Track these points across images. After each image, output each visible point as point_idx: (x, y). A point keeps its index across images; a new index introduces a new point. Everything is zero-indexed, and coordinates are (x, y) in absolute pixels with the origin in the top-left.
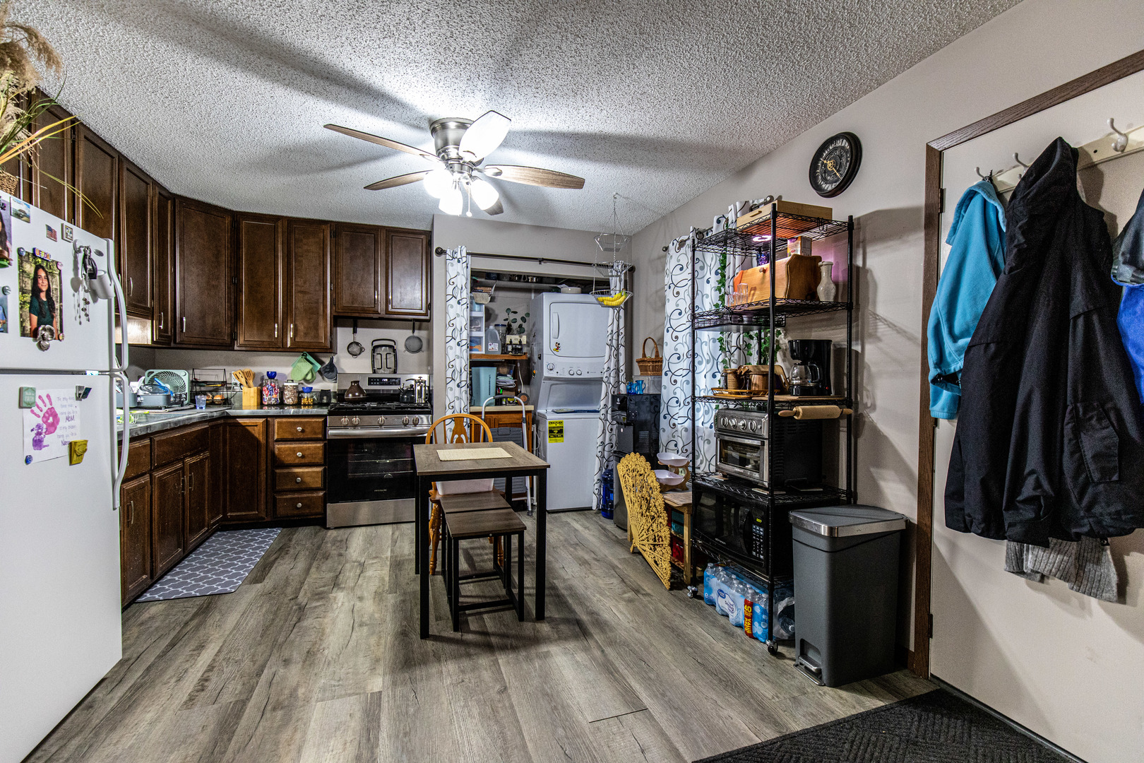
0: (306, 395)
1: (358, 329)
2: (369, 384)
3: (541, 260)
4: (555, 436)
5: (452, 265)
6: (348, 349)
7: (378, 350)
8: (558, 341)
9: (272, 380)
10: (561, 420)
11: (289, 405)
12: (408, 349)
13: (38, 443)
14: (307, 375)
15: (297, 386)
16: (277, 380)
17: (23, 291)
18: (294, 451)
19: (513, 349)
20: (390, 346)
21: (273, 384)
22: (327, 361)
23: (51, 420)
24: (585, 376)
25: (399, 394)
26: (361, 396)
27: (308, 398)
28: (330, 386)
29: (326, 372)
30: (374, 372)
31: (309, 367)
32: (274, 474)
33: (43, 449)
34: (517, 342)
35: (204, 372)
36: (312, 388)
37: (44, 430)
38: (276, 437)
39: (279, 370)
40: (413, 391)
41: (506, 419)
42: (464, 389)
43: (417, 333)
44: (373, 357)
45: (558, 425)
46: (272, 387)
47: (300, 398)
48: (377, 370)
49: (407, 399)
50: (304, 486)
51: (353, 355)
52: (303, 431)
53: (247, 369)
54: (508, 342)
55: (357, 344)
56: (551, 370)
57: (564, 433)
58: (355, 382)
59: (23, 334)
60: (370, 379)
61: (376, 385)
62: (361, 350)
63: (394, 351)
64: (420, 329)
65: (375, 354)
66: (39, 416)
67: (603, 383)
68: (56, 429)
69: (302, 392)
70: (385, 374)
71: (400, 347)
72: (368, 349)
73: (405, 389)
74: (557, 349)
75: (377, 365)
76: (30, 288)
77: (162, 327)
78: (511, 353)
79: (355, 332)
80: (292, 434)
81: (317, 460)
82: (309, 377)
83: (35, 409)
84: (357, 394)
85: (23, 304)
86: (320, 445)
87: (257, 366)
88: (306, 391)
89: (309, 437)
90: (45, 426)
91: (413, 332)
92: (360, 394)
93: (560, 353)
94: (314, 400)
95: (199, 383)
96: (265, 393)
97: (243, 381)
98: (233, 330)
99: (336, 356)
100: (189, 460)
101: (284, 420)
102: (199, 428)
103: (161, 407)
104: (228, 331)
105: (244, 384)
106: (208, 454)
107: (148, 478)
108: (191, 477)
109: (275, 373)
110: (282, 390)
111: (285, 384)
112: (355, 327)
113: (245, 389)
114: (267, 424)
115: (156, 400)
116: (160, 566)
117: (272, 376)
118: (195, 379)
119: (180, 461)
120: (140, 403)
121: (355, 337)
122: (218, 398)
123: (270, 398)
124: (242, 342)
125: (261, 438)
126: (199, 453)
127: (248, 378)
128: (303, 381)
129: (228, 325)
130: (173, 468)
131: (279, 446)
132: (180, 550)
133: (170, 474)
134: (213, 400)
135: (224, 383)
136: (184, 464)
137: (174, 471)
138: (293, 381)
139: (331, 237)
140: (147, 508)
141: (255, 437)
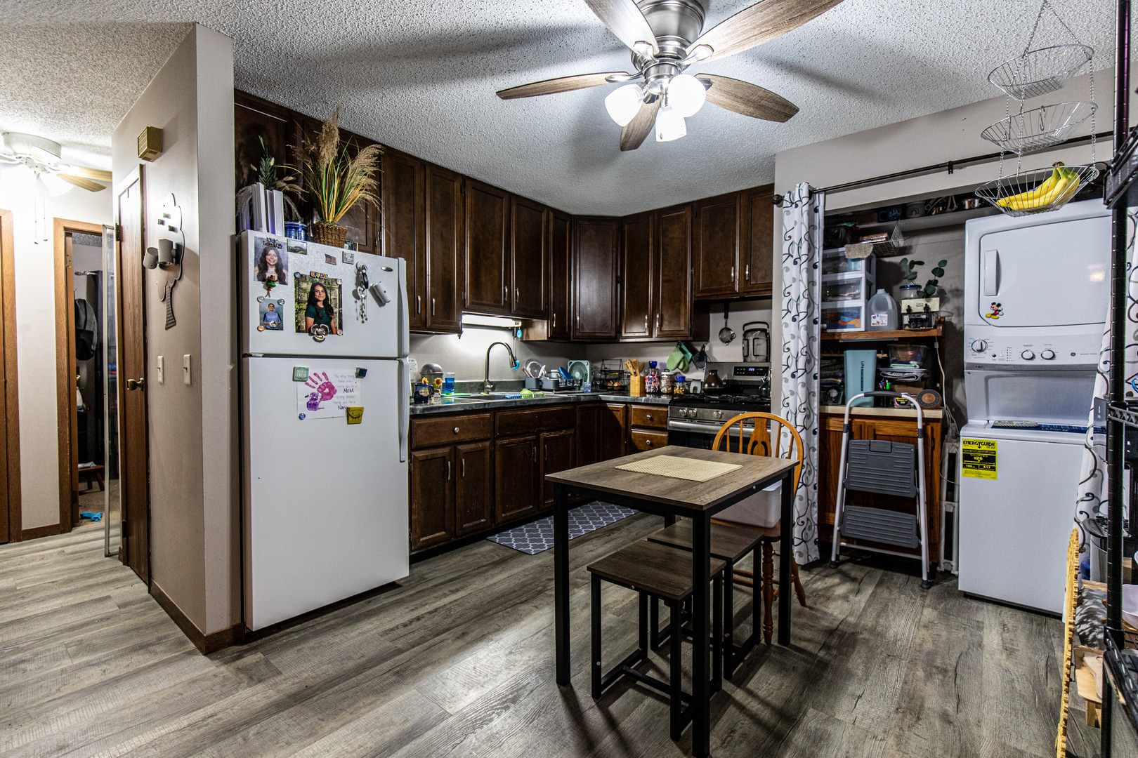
0: (678, 385)
1: (729, 313)
2: (735, 374)
3: (951, 166)
4: (977, 467)
5: (788, 213)
6: (719, 335)
7: (750, 335)
8: (997, 300)
9: (653, 369)
10: (991, 440)
11: (664, 394)
13: (312, 405)
14: (679, 364)
15: (671, 375)
16: (657, 369)
17: (298, 301)
18: (645, 437)
19: (911, 321)
20: (763, 330)
21: (653, 373)
22: (699, 349)
23: (327, 390)
24: (1063, 360)
26: (718, 387)
27: (680, 388)
29: (698, 361)
30: (744, 360)
31: (681, 355)
33: (318, 411)
34: (921, 309)
35: (613, 363)
36: (684, 378)
37: (319, 397)
38: (633, 423)
39: (660, 360)
41: (886, 428)
42: (800, 380)
44: (745, 343)
45: (984, 448)
46: (653, 376)
48: (747, 358)
51: (726, 342)
52: (651, 419)
53: (634, 360)
54: (904, 310)
55: (729, 329)
56: (981, 351)
57: (998, 464)
58: (712, 371)
59: (299, 330)
60: (736, 368)
61: (742, 375)
62: (732, 336)
63: (768, 335)
65: (747, 340)
66: (314, 388)
67: (1098, 375)
68: (332, 397)
69: (676, 381)
70: (754, 363)
72: (739, 334)
74: (995, 314)
76: (307, 299)
77: (554, 325)
78: (907, 328)
79: (726, 317)
80: (644, 421)
82: (682, 367)
83: (309, 381)
84: (713, 385)
85: (298, 312)
86: (665, 435)
87: (646, 356)
88: (678, 380)
89: (656, 426)
90: (320, 395)
92: (718, 384)
93: (1001, 320)
94: (685, 389)
95: (605, 371)
96: (647, 381)
97: (631, 370)
98: (618, 324)
99: (708, 344)
100: (545, 435)
101: (638, 407)
102: (558, 408)
103: (551, 391)
104: (614, 326)
105: (633, 373)
106: (573, 431)
107: (487, 444)
108: (544, 448)
109: (656, 362)
110: (660, 378)
111: (663, 373)
112: (726, 311)
113: (632, 377)
114: (627, 410)
115: (548, 384)
116: (503, 515)
117: (653, 365)
118: (606, 368)
119: (533, 433)
120: (541, 386)
121: (726, 323)
122: (616, 385)
123: (650, 386)
124: (624, 335)
125: (621, 422)
126: (560, 429)
127: (633, 368)
128: (677, 370)
129: (614, 320)
130: (522, 439)
131: (635, 431)
132: (531, 507)
133: (517, 443)
134: (613, 386)
135: (621, 372)
136: (538, 437)
137: (523, 442)
138: (669, 371)
139: (692, 218)
140: (487, 468)
141: (618, 422)
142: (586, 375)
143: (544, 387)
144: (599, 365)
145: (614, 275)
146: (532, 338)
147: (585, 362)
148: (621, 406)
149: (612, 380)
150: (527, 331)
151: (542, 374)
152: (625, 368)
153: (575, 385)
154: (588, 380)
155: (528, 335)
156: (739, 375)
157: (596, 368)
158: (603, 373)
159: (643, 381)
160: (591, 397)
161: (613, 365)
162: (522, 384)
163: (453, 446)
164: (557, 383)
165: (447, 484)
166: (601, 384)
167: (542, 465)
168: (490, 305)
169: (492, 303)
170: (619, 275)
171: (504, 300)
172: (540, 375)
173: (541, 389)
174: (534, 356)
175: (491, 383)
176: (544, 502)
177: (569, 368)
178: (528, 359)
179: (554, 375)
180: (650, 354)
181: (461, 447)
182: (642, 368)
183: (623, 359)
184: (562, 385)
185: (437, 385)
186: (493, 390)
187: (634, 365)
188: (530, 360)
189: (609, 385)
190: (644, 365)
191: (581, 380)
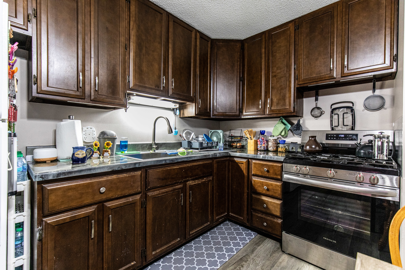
0: (281, 145)
1: (319, 97)
2: (327, 139)
6: (311, 113)
7: (336, 112)
9: (263, 136)
11: (271, 151)
12: (366, 108)
14: (282, 132)
15: (276, 139)
16: (266, 135)
18: (262, 184)
20: (348, 107)
21: (263, 138)
22: (295, 122)
25: (355, 149)
26: (317, 148)
27: (282, 148)
28: (297, 139)
29: (294, 130)
30: (333, 129)
31: (283, 126)
32: (251, 196)
36: (285, 141)
38: (253, 173)
39: (267, 129)
40: (372, 146)
43: (378, 92)
44: (332, 117)
46: (262, 139)
47: (277, 147)
48: (334, 128)
49: (365, 153)
50: (268, 211)
51: (315, 117)
52: (268, 171)
53: (250, 129)
55: (319, 108)
58: (312, 137)
60: (327, 135)
62: (321, 112)
63: (353, 111)
64: (382, 87)
65: (333, 115)
69: (279, 143)
70: (342, 130)
71: (359, 107)
72: (328, 111)
73: (362, 144)
75: (335, 123)
77: (200, 107)
79: (316, 100)
80: (262, 172)
81: (276, 195)
82: (283, 134)
84: (313, 147)
86: (279, 184)
88: (281, 143)
89: (272, 176)
91: (374, 91)
92: (316, 146)
94: (286, 149)
95: (232, 137)
96: (258, 143)
97: (248, 136)
98: (241, 107)
99: (302, 119)
100: (191, 183)
101: (257, 162)
102: (201, 163)
103: (198, 149)
104: (238, 108)
105: (249, 138)
106: (211, 178)
107: (138, 197)
108: (190, 193)
109: (265, 131)
110: (267, 141)
111: (270, 138)
112: (317, 96)
113: (249, 140)
114: (248, 164)
115: (196, 145)
116: (154, 253)
117: (262, 133)
118: (231, 135)
119: (181, 183)
120: (191, 146)
121: (316, 104)
122: (238, 145)
123: (261, 146)
124: (244, 114)
125: (245, 172)
126: (202, 178)
127: (250, 134)
128: (280, 136)
129: (238, 104)
130: (171, 189)
131: (255, 179)
132: (179, 239)
133: (166, 192)
134: (236, 146)
135: (242, 137)
136: (185, 186)
137: (171, 191)
138: (274, 136)
139: (295, 30)
140: (138, 217)
141: (242, 171)
142: (220, 139)
143: (193, 147)
144: (228, 133)
145: (238, 76)
146: (186, 115)
147: (220, 131)
148: (245, 161)
149: (235, 141)
150: (183, 111)
151: (193, 138)
152: (244, 135)
153: (214, 145)
154: (221, 142)
155: (183, 114)
156: (331, 139)
157: (226, 134)
158: (230, 138)
159: (256, 143)
160: (224, 154)
161: (236, 133)
162: (179, 145)
163: (101, 204)
164: (201, 144)
165: (91, 241)
166: (229, 145)
167: (188, 206)
168: (151, 89)
169: (154, 87)
170: (241, 76)
171: (163, 86)
172: (190, 139)
173: (191, 148)
174: (188, 127)
175: (156, 144)
176: (189, 233)
177: (210, 134)
178: (184, 129)
179: (200, 139)
180: (260, 126)
181: (109, 204)
182: (255, 134)
183: (243, 129)
184: (205, 145)
185: (107, 147)
186: (157, 148)
187: (250, 133)
188: (186, 130)
189: (234, 145)
190: (256, 133)
191: (217, 142)
